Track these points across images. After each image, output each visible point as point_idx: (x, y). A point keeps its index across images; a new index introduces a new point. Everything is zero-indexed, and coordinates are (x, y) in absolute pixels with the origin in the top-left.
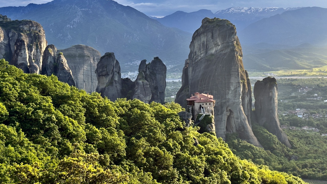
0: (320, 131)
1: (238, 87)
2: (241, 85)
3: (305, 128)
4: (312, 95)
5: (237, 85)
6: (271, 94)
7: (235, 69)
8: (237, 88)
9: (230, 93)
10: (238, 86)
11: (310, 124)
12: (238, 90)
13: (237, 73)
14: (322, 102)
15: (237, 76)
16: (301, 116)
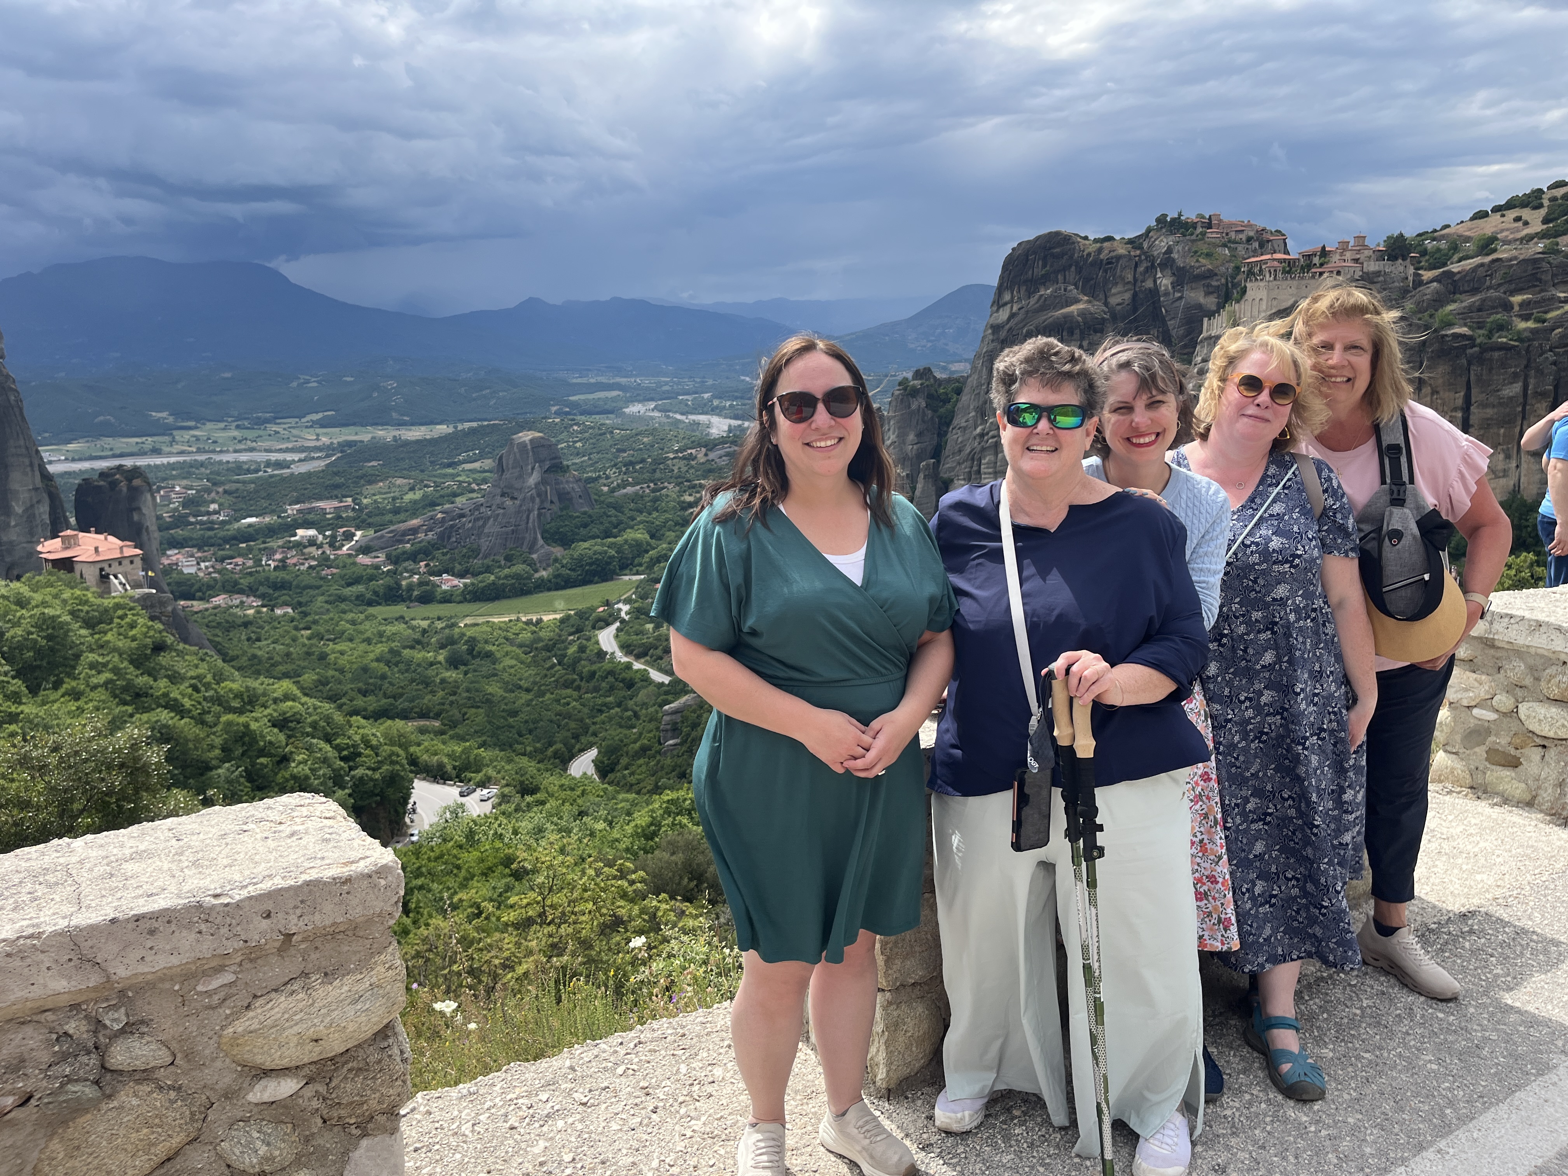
0: (265, 602)
1: (38, 502)
2: (45, 497)
3: (220, 600)
4: (203, 509)
5: (31, 498)
6: (136, 517)
7: (20, 447)
8: (32, 506)
9: (13, 523)
10: (35, 500)
11: (231, 587)
12: (37, 512)
13: (27, 461)
14: (236, 526)
15: (28, 469)
16: (192, 570)
